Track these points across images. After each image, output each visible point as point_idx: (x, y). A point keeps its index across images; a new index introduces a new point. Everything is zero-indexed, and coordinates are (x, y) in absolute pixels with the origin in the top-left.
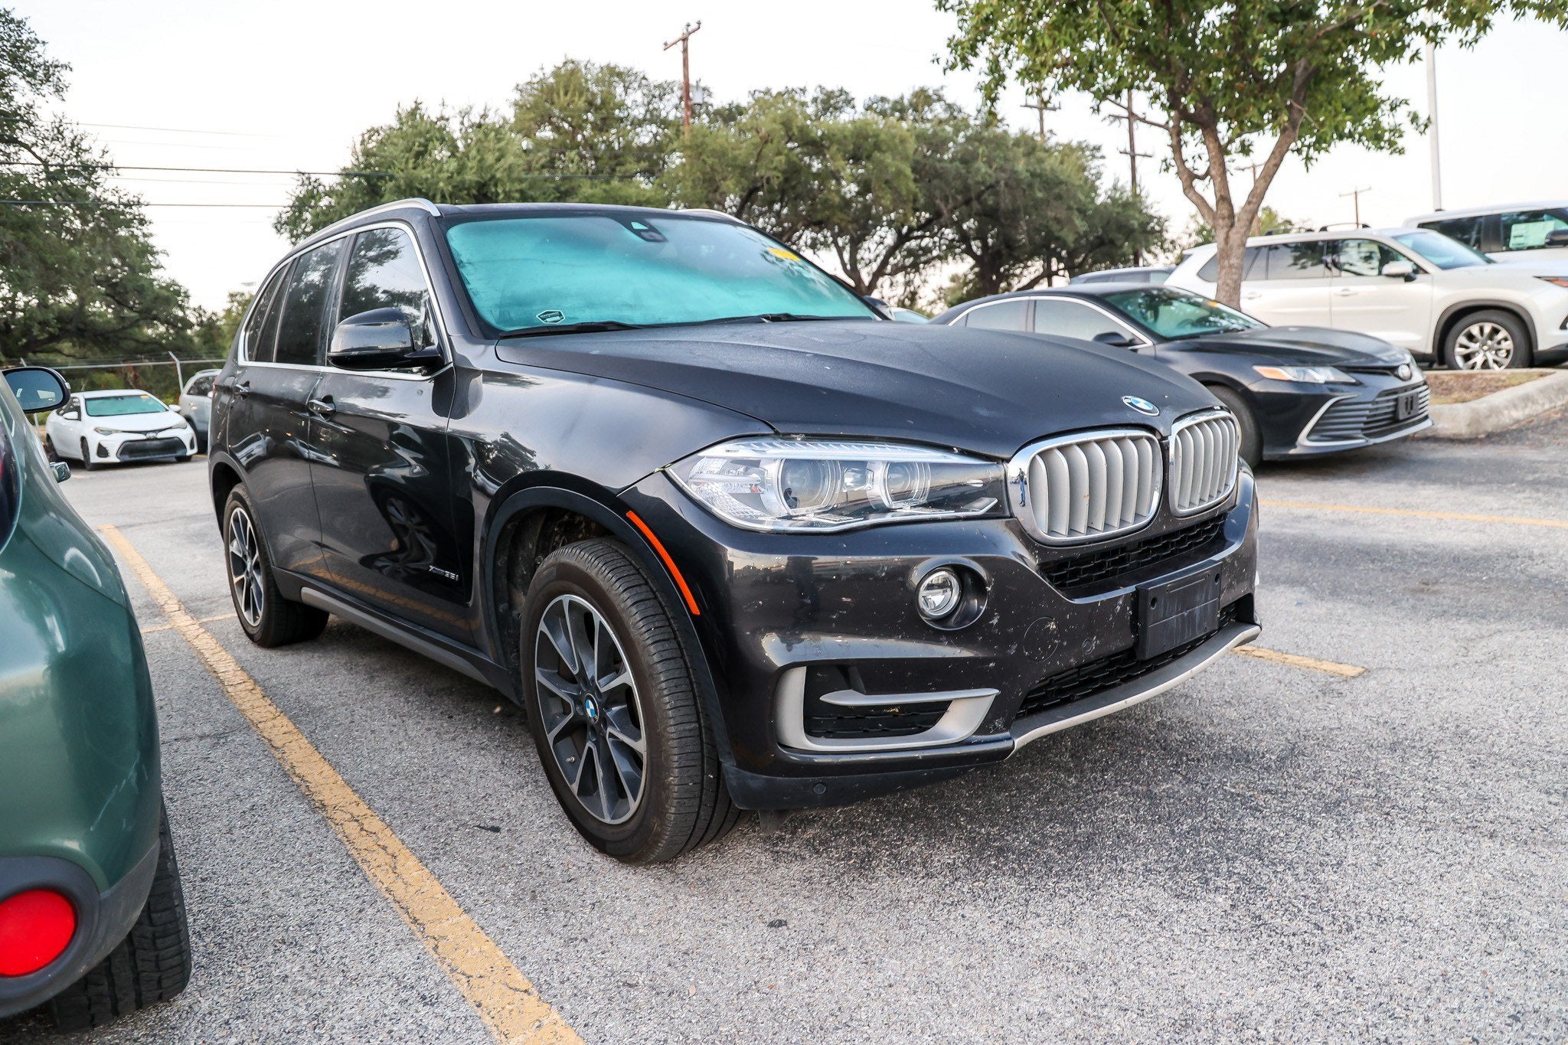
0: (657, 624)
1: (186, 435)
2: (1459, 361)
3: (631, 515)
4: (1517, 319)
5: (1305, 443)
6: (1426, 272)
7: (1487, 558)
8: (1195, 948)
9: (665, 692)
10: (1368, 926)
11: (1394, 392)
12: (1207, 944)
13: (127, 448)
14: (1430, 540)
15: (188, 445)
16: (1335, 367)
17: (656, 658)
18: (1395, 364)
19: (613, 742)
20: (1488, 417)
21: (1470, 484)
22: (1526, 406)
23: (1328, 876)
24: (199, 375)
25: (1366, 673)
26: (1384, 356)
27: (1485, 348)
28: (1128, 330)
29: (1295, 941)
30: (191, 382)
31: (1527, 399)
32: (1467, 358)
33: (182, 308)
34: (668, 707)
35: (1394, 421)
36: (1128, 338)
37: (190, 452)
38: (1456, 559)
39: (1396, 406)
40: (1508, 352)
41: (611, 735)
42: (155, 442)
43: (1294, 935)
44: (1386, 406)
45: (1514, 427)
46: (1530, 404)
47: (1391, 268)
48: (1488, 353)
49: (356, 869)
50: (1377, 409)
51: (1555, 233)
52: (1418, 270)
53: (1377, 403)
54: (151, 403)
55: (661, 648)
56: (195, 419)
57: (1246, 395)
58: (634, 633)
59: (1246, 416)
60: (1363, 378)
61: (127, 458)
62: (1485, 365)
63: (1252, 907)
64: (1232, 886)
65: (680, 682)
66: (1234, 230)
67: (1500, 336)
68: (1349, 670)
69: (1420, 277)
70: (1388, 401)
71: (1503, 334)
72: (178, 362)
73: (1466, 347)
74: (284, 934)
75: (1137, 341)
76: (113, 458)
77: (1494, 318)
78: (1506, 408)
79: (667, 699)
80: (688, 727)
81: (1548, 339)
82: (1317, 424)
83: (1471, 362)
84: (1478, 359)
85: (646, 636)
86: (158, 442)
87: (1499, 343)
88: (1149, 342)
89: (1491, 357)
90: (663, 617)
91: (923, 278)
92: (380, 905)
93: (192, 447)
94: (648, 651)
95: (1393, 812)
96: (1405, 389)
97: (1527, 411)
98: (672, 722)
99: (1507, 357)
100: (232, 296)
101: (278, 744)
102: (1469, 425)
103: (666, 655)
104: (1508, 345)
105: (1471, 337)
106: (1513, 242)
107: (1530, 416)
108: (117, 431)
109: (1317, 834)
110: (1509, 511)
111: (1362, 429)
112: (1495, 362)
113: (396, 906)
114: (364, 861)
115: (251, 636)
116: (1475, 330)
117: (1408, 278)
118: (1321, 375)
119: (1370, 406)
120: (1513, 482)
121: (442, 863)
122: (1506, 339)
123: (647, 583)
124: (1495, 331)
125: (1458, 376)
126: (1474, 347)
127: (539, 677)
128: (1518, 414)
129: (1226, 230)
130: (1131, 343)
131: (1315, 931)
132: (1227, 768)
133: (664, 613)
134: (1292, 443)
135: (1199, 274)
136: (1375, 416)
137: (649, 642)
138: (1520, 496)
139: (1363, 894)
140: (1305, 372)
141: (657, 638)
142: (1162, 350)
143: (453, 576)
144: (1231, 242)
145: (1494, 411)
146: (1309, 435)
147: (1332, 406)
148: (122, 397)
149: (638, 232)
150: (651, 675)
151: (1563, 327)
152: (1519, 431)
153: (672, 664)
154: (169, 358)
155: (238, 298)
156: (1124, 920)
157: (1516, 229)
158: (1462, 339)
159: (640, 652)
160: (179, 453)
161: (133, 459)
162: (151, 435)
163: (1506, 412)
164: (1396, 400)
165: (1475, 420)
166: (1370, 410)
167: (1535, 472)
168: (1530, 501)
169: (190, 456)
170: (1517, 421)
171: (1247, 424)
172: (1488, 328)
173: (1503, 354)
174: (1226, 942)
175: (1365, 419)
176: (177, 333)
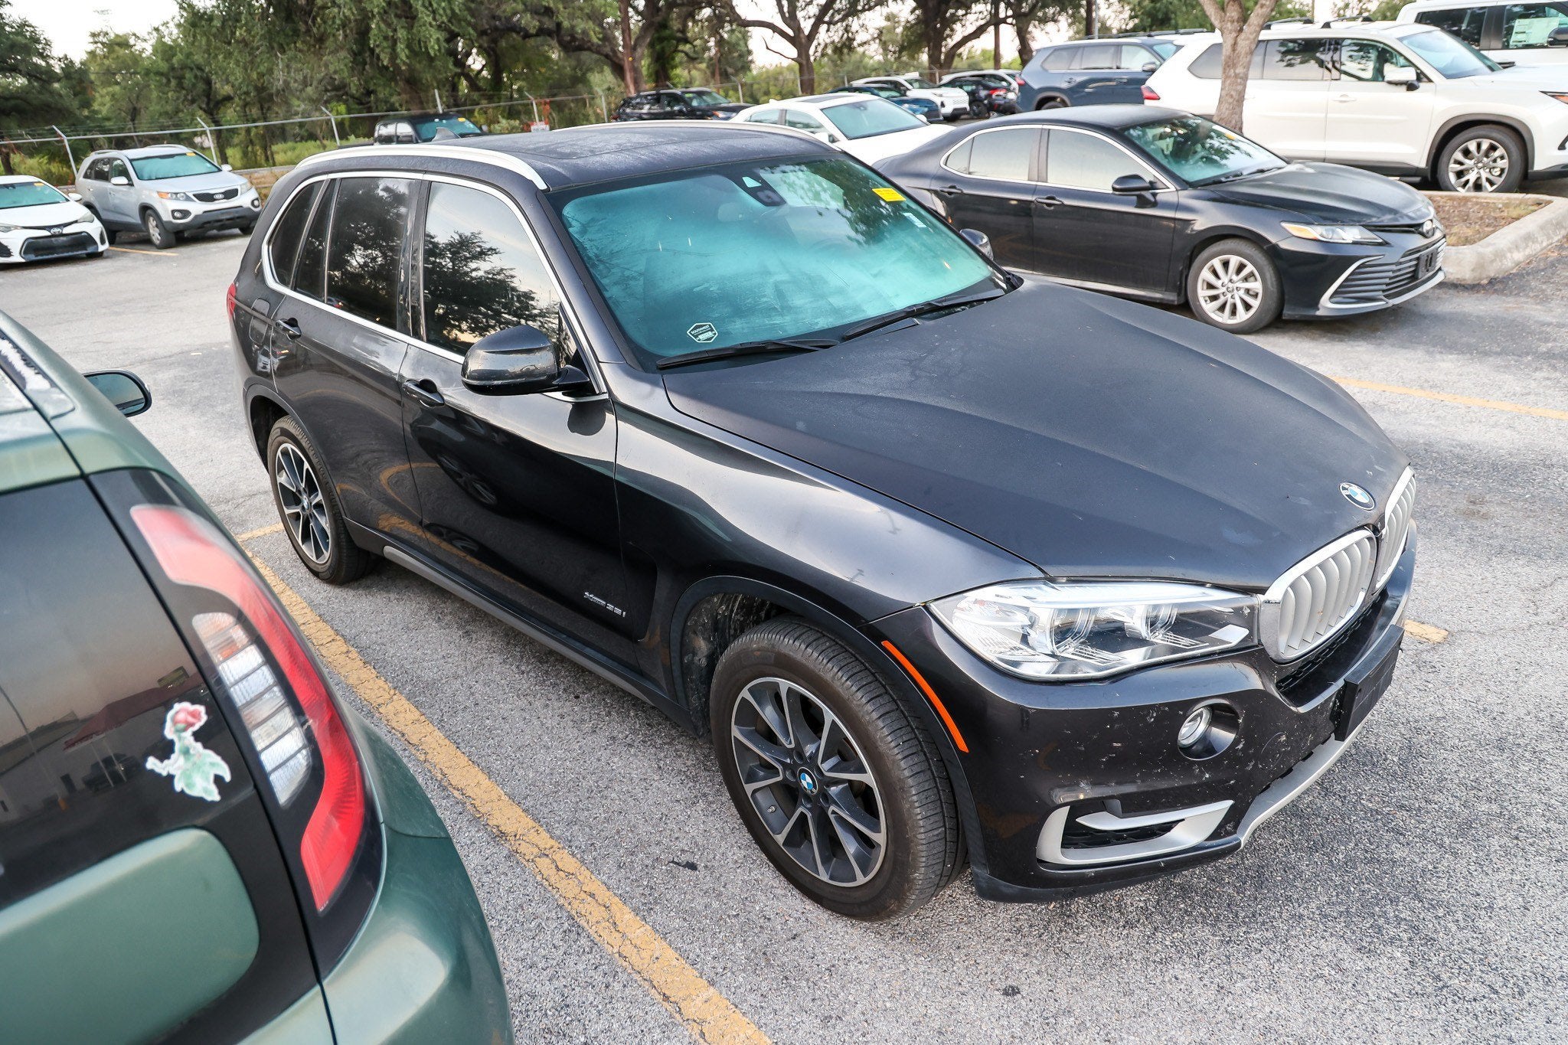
0: (905, 739)
1: (95, 229)
2: (1452, 177)
3: (886, 644)
4: (1517, 136)
5: (1327, 305)
6: (1430, 81)
7: (1523, 467)
8: (1393, 1017)
9: (917, 805)
10: (1535, 987)
11: (1418, 250)
12: (1403, 1011)
13: (31, 246)
14: (1464, 438)
15: (98, 240)
16: (1363, 226)
17: (907, 773)
18: (1421, 221)
19: (835, 818)
20: (1492, 261)
21: (1486, 354)
22: (1527, 246)
23: (1485, 924)
24: (93, 156)
25: (1450, 638)
26: (1410, 212)
27: (1480, 165)
28: (1149, 172)
29: (1478, 1007)
30: (87, 163)
31: (1528, 238)
32: (1460, 174)
33: (42, 56)
34: (919, 817)
35: (1414, 278)
36: (1148, 178)
37: (101, 248)
38: (1494, 467)
39: (1417, 265)
40: (1502, 170)
41: (834, 812)
42: (62, 238)
43: (1475, 1000)
44: (1408, 266)
45: (1514, 271)
46: (1530, 244)
47: (1391, 72)
48: (1482, 171)
49: (580, 931)
50: (1400, 270)
51: (1559, 31)
52: (1421, 76)
53: (1401, 263)
54: (47, 192)
55: (911, 763)
56: (97, 205)
57: (1274, 253)
58: (882, 747)
59: (1270, 273)
60: (1388, 237)
61: (32, 257)
62: (1478, 187)
63: (1428, 964)
64: (1405, 936)
65: (930, 793)
66: (1243, 36)
67: (1497, 154)
68: (1436, 635)
69: (1423, 85)
70: (1411, 260)
71: (1500, 151)
72: (65, 139)
73: (1461, 163)
74: (545, 1020)
75: (1159, 185)
76: (16, 258)
77: (1494, 135)
78: (1510, 250)
79: (918, 810)
80: (936, 832)
81: (1545, 158)
82: (1341, 286)
83: (1464, 180)
84: (1472, 177)
85: (896, 751)
86: (64, 239)
87: (1495, 161)
88: (1172, 187)
89: (1484, 174)
90: (909, 728)
91: (861, 22)
92: (623, 977)
93: (103, 242)
94: (899, 765)
95: (1522, 835)
96: (1427, 247)
97: (1528, 251)
98: (922, 830)
99: (1500, 176)
100: (93, 35)
101: (414, 740)
102: (1473, 270)
103: (916, 769)
104: (1504, 164)
105: (1466, 153)
106: (1514, 38)
107: (1530, 256)
108: (16, 227)
109: (1461, 865)
110: (1532, 398)
111: (1384, 291)
112: (1488, 180)
113: (636, 977)
114: (579, 913)
115: (316, 574)
116: (1472, 146)
117: (1411, 87)
118: (1349, 234)
119: (1394, 267)
120: (1527, 354)
121: (658, 917)
122: (1502, 158)
123: (887, 692)
124: (1493, 148)
125: (1452, 199)
126: (1469, 163)
127: (736, 732)
128: (1519, 256)
129: (1234, 35)
130: (1152, 186)
131: (1492, 996)
132: (1357, 774)
133: (909, 725)
134: (1315, 304)
135: (1189, 69)
136: (1397, 276)
137: (900, 757)
138: (1538, 375)
139: (1523, 947)
140: (1333, 231)
141: (906, 753)
142: (1185, 197)
143: (618, 611)
144: (1239, 48)
145: (1499, 255)
146: (1332, 297)
147: (1358, 267)
148: (13, 186)
149: (752, 192)
150: (902, 788)
151: (1562, 147)
152: (1520, 275)
153: (921, 778)
154: (55, 134)
155: (101, 38)
156: (1321, 982)
157: (1519, 24)
158: (1458, 155)
159: (890, 766)
160: (90, 250)
161: (40, 258)
162: (56, 230)
163: (1509, 255)
164: (1418, 259)
165: (1480, 266)
166: (1394, 271)
167: (1547, 340)
168: (1549, 383)
169: (102, 253)
170: (1518, 264)
171: (1269, 283)
172: (1485, 146)
173: (1497, 172)
174: (1418, 1010)
175: (1387, 281)
176: (42, 87)
